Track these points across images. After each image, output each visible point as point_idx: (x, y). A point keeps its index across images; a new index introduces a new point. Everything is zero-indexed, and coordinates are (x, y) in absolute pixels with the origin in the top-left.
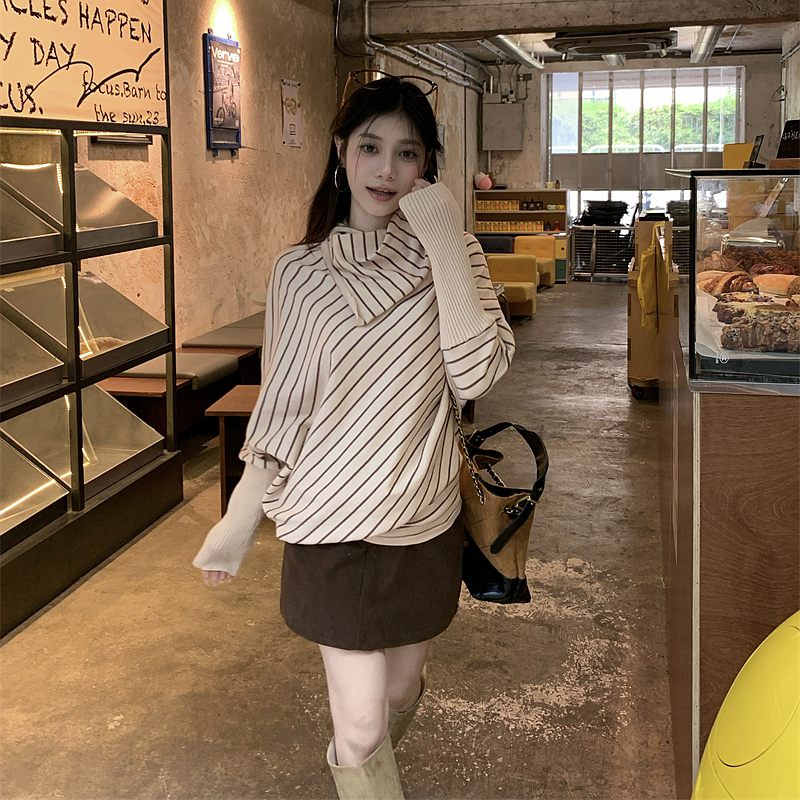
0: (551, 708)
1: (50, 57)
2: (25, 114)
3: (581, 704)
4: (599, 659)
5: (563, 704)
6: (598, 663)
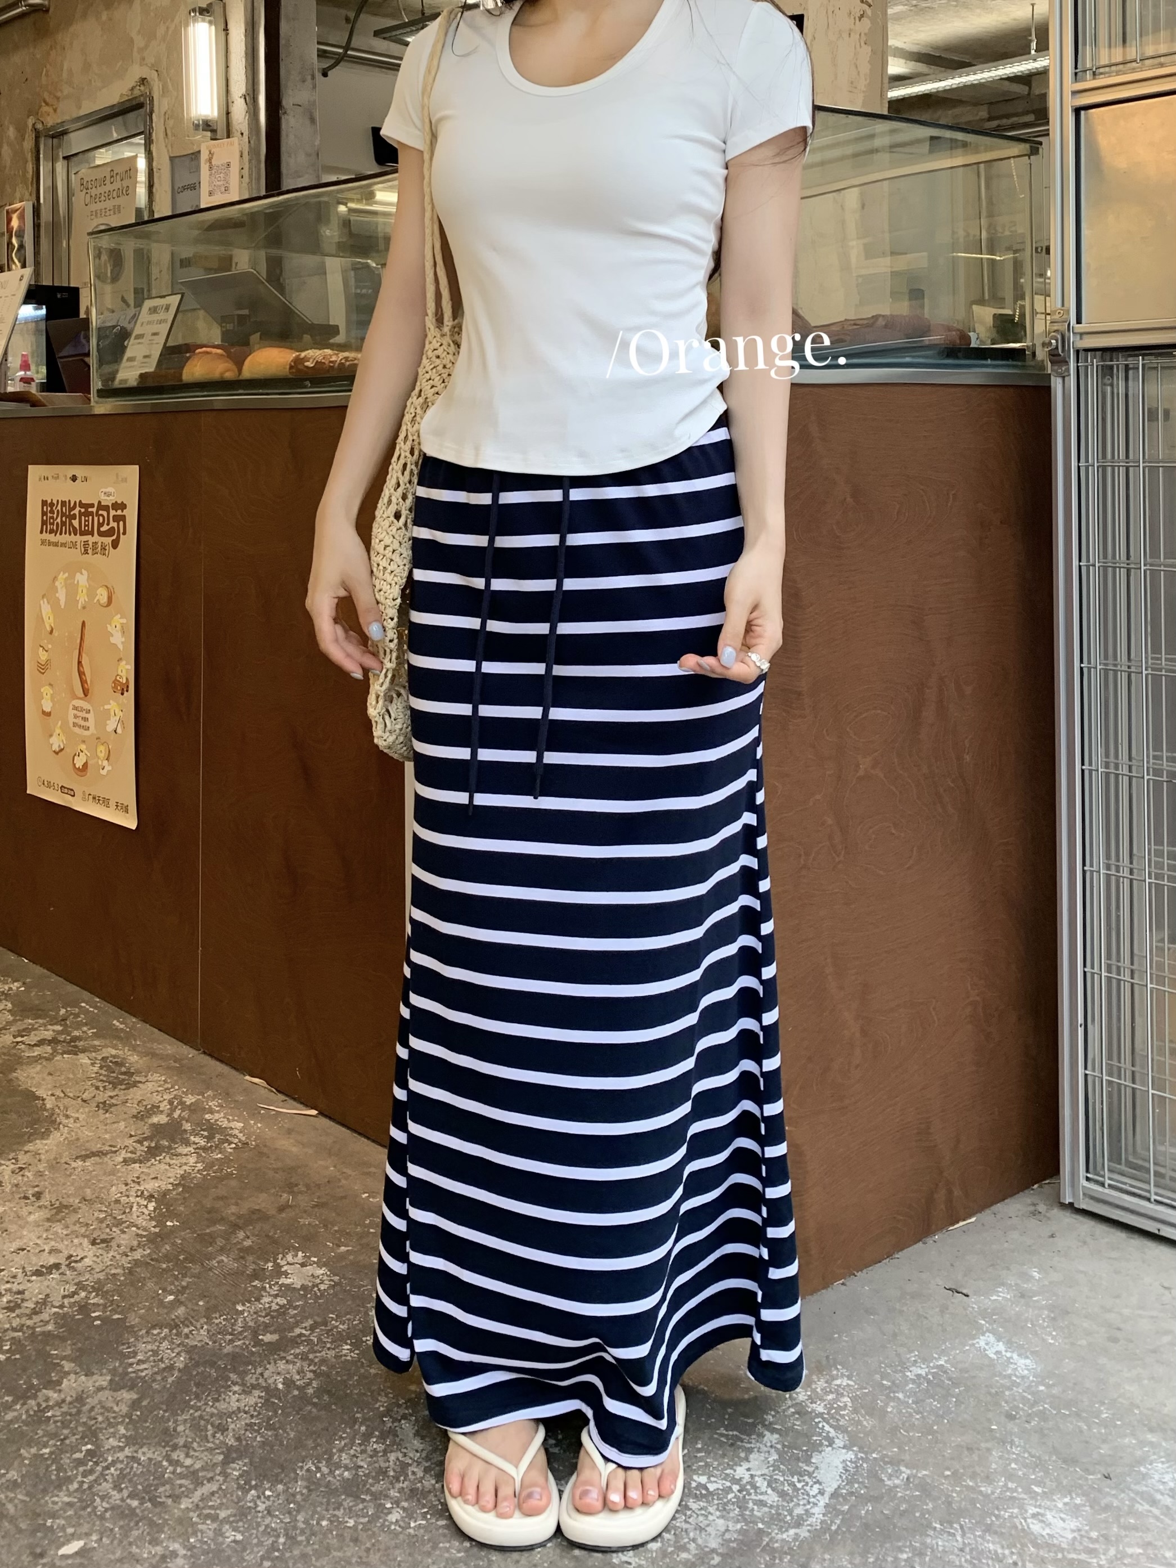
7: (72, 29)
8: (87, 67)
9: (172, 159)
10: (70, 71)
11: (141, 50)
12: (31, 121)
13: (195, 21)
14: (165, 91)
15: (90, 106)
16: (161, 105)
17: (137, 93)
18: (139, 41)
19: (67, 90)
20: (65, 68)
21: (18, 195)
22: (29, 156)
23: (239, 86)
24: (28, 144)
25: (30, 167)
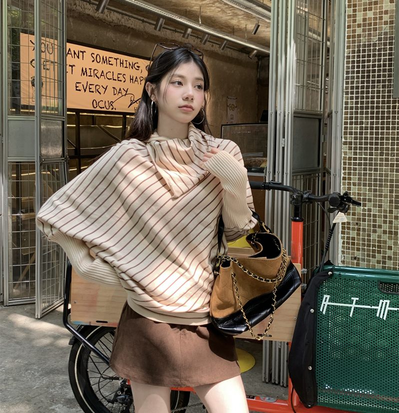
1: (119, 93)
2: (110, 110)
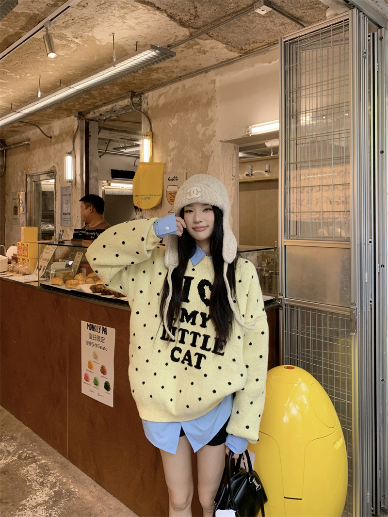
0: (43, 503)
3: (53, 494)
4: (39, 473)
5: (47, 499)
6: (41, 475)
7: (36, 150)
8: (39, 160)
9: (61, 188)
10: (35, 161)
11: (53, 159)
12: (25, 172)
13: (67, 155)
14: (59, 170)
15: (40, 171)
16: (58, 174)
17: (52, 169)
18: (53, 156)
19: (34, 165)
20: (34, 159)
21: (21, 189)
22: (25, 181)
23: (78, 172)
24: (24, 177)
25: (25, 183)
